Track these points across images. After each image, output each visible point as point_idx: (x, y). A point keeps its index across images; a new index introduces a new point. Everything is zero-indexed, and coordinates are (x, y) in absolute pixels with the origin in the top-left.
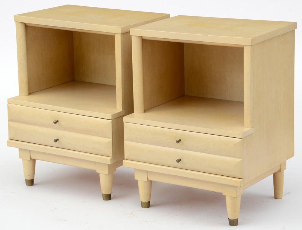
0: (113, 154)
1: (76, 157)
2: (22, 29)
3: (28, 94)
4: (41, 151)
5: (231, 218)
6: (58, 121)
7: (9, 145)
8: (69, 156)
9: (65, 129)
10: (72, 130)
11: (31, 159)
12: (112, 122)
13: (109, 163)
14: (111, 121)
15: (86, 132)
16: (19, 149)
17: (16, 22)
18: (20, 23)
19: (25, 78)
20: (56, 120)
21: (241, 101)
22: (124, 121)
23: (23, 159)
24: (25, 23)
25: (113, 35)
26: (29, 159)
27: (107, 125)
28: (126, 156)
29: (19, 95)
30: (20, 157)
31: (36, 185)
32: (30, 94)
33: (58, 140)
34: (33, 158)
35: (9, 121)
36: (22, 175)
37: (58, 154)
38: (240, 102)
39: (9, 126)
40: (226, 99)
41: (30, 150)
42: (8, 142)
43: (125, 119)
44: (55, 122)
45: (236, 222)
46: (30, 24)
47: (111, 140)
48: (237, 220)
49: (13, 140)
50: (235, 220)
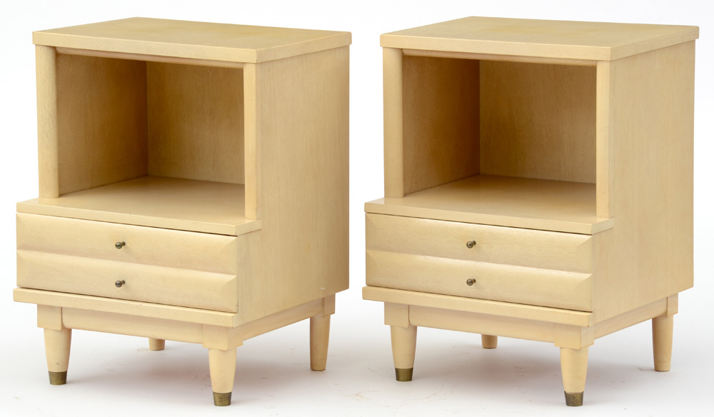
1: (162, 317)
2: (48, 58)
3: (57, 195)
4: (87, 309)
5: (569, 391)
6: (124, 244)
7: (17, 298)
8: (146, 315)
9: (139, 260)
10: (154, 260)
11: (63, 327)
14: (235, 238)
16: (39, 306)
17: (36, 45)
18: (46, 48)
19: (52, 163)
20: (121, 242)
21: (590, 182)
23: (45, 329)
24: (54, 48)
25: (239, 66)
26: (59, 329)
27: (227, 247)
29: (38, 197)
30: (39, 325)
32: (61, 195)
33: (124, 282)
34: (67, 325)
35: (19, 248)
37: (123, 312)
38: (588, 184)
39: (19, 259)
40: (562, 179)
41: (62, 308)
42: (15, 292)
44: (119, 246)
45: (579, 399)
46: (66, 48)
47: (235, 277)
48: (582, 395)
49: (26, 288)
50: (576, 394)
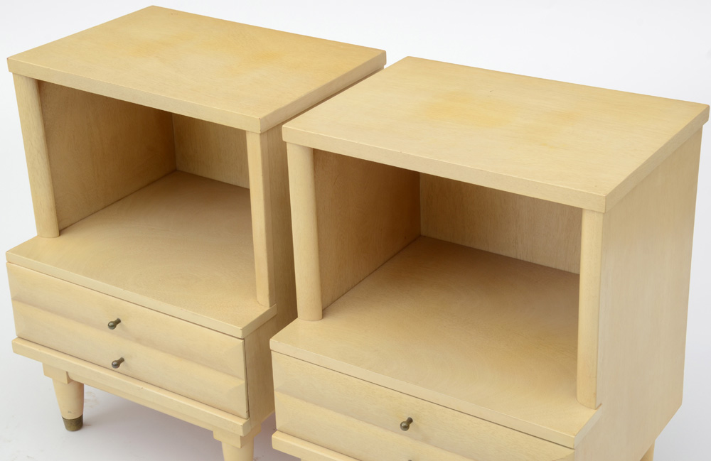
0: (248, 411)
6: (118, 321)
7: (17, 350)
8: (149, 400)
11: (71, 380)
12: (244, 343)
13: (242, 434)
14: (242, 341)
15: (185, 354)
17: (13, 74)
18: (24, 79)
19: (47, 201)
20: (116, 318)
22: (271, 348)
23: (53, 379)
26: (66, 382)
27: (233, 350)
28: (279, 423)
31: (89, 425)
32: (63, 230)
33: (123, 360)
36: (55, 408)
37: (125, 391)
42: (14, 345)
43: (275, 343)
44: (112, 326)
47: (243, 382)
49: (25, 338)
